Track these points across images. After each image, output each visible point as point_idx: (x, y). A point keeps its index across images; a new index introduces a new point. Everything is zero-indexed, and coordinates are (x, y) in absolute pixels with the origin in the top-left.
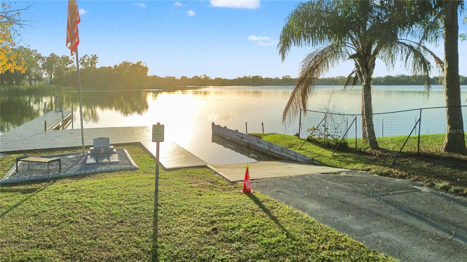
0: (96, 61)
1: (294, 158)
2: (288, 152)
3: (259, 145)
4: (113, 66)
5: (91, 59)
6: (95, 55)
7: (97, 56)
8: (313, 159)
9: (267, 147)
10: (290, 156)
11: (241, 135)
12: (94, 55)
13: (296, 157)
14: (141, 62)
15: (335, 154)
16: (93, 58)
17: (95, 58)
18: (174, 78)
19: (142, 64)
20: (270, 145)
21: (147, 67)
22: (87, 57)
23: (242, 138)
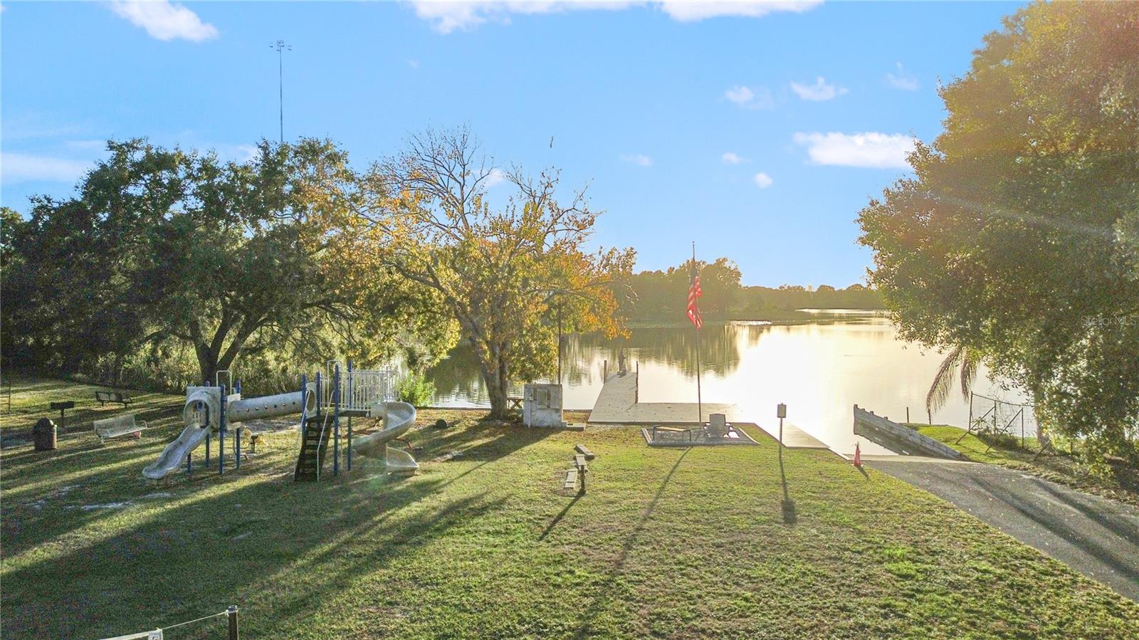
0: (633, 261)
1: (945, 454)
2: (939, 446)
3: (910, 438)
4: (665, 271)
5: (623, 258)
6: (632, 249)
7: (634, 251)
8: (961, 455)
9: (918, 441)
10: (941, 452)
11: (891, 425)
12: (629, 249)
13: (947, 452)
14: (725, 260)
15: (991, 450)
16: (628, 255)
17: (630, 255)
18: (800, 289)
19: (727, 264)
20: (922, 438)
21: (740, 270)
22: (616, 252)
23: (892, 428)
